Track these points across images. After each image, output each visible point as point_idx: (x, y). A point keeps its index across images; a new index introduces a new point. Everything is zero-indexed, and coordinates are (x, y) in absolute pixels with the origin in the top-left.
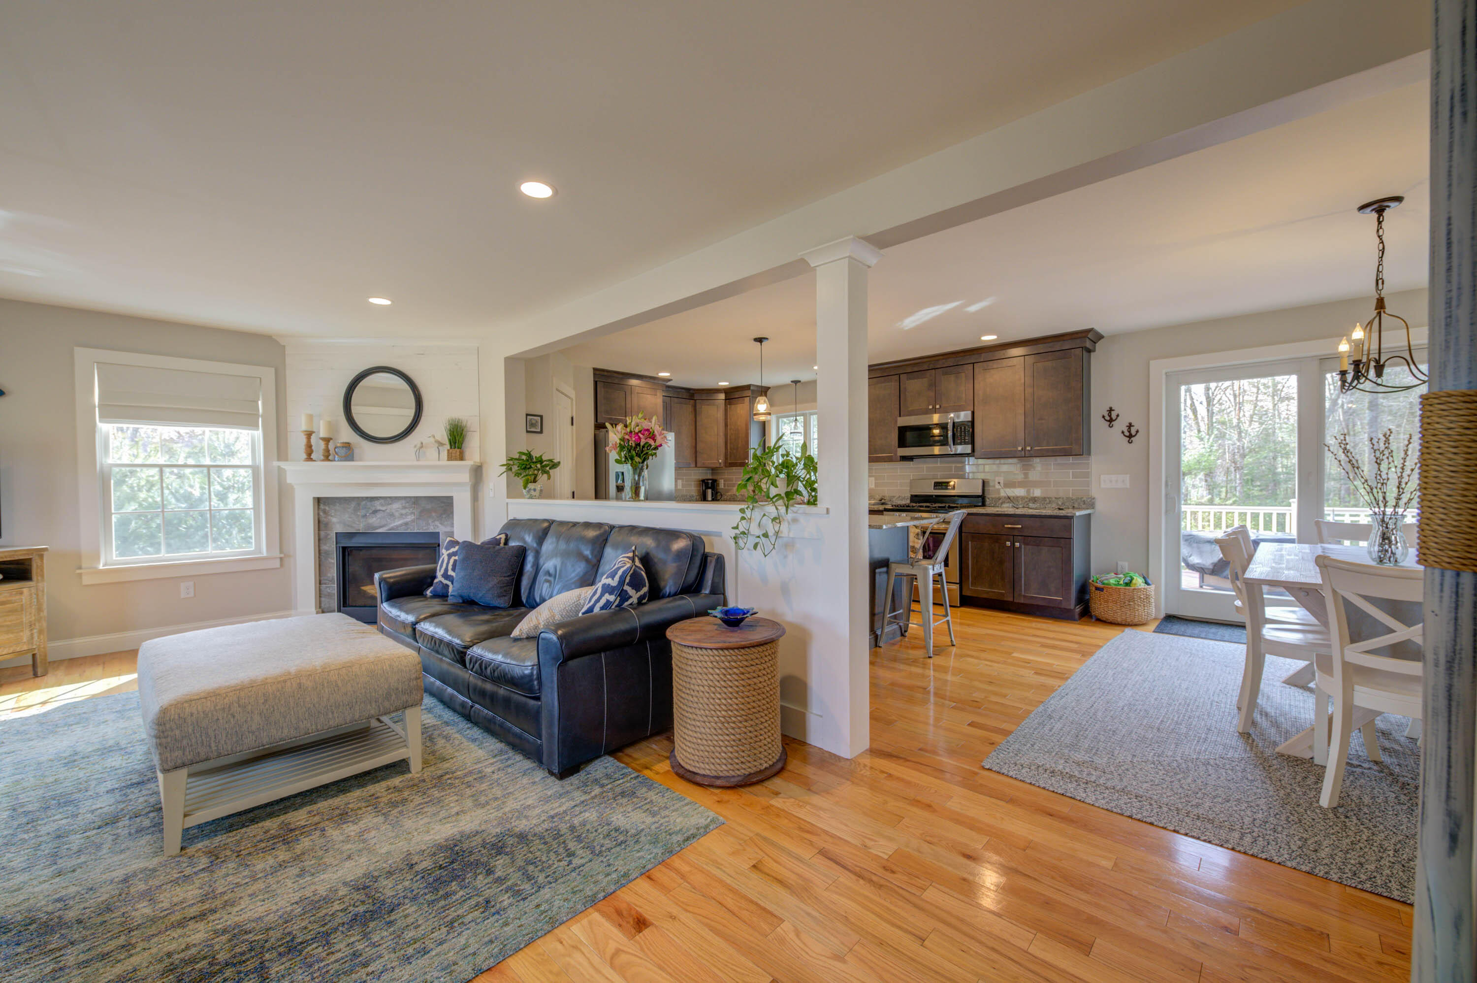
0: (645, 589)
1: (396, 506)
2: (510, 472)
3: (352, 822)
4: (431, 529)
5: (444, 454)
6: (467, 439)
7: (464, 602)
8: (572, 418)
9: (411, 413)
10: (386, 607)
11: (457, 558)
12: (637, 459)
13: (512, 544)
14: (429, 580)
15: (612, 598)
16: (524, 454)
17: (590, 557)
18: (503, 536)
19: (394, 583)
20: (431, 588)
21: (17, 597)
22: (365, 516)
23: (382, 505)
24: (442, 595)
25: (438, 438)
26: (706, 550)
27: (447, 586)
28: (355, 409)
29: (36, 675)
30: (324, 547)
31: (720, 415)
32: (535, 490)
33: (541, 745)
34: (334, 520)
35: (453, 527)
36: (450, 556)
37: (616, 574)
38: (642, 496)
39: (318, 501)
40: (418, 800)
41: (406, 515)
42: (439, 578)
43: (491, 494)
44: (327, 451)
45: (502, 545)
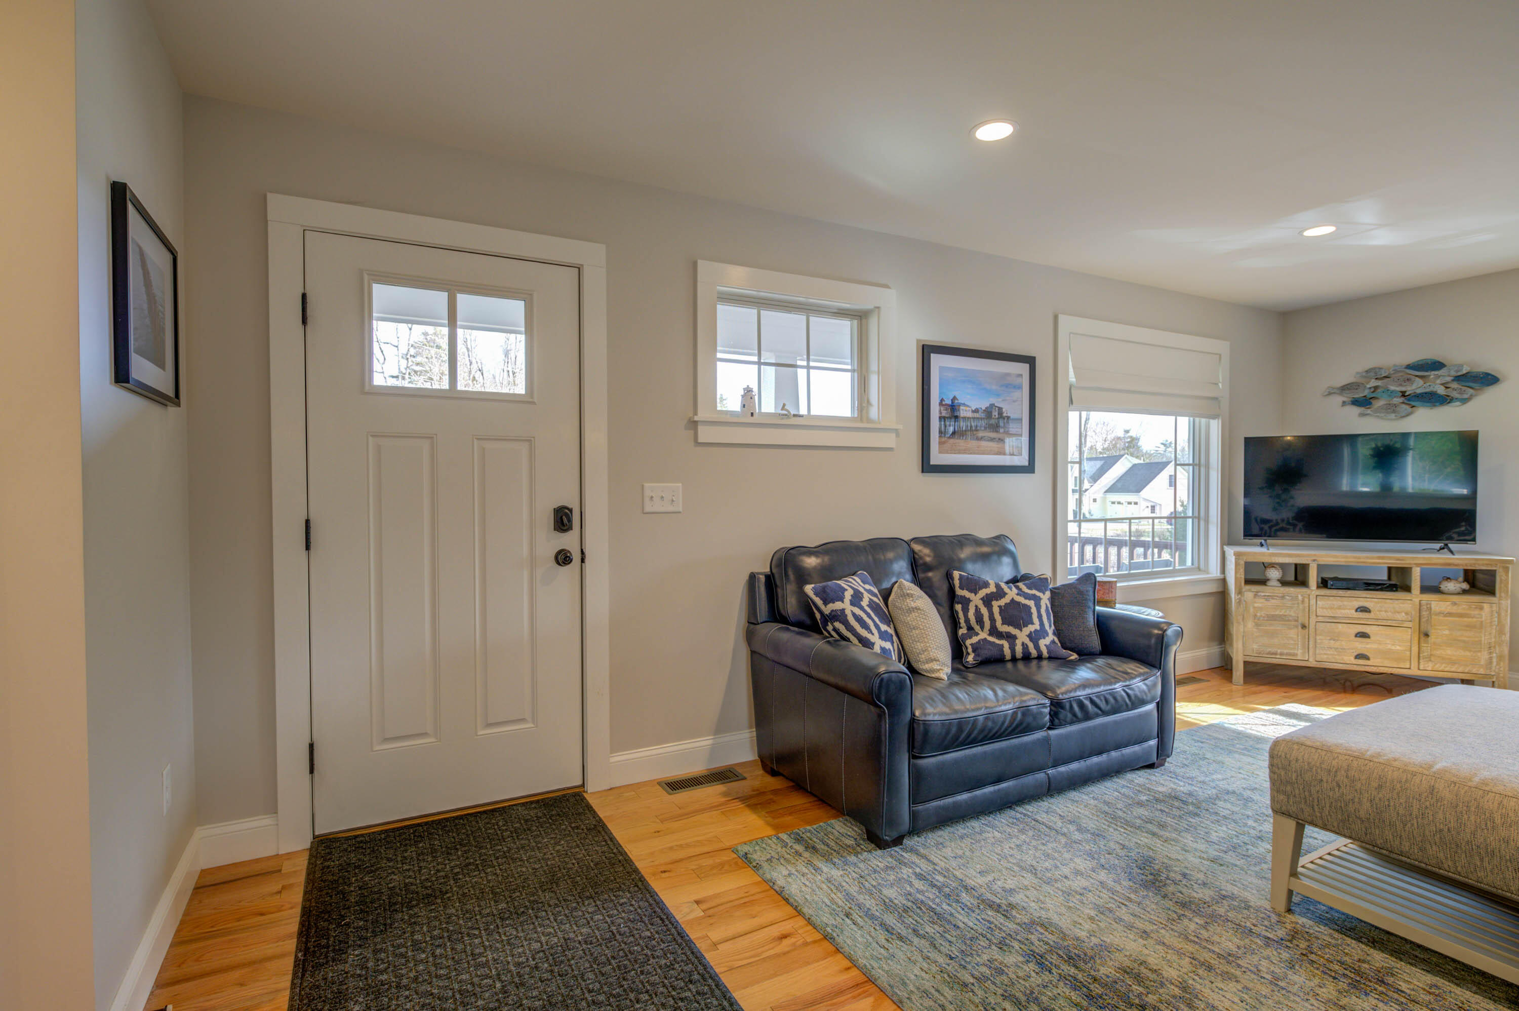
21: (1477, 612)
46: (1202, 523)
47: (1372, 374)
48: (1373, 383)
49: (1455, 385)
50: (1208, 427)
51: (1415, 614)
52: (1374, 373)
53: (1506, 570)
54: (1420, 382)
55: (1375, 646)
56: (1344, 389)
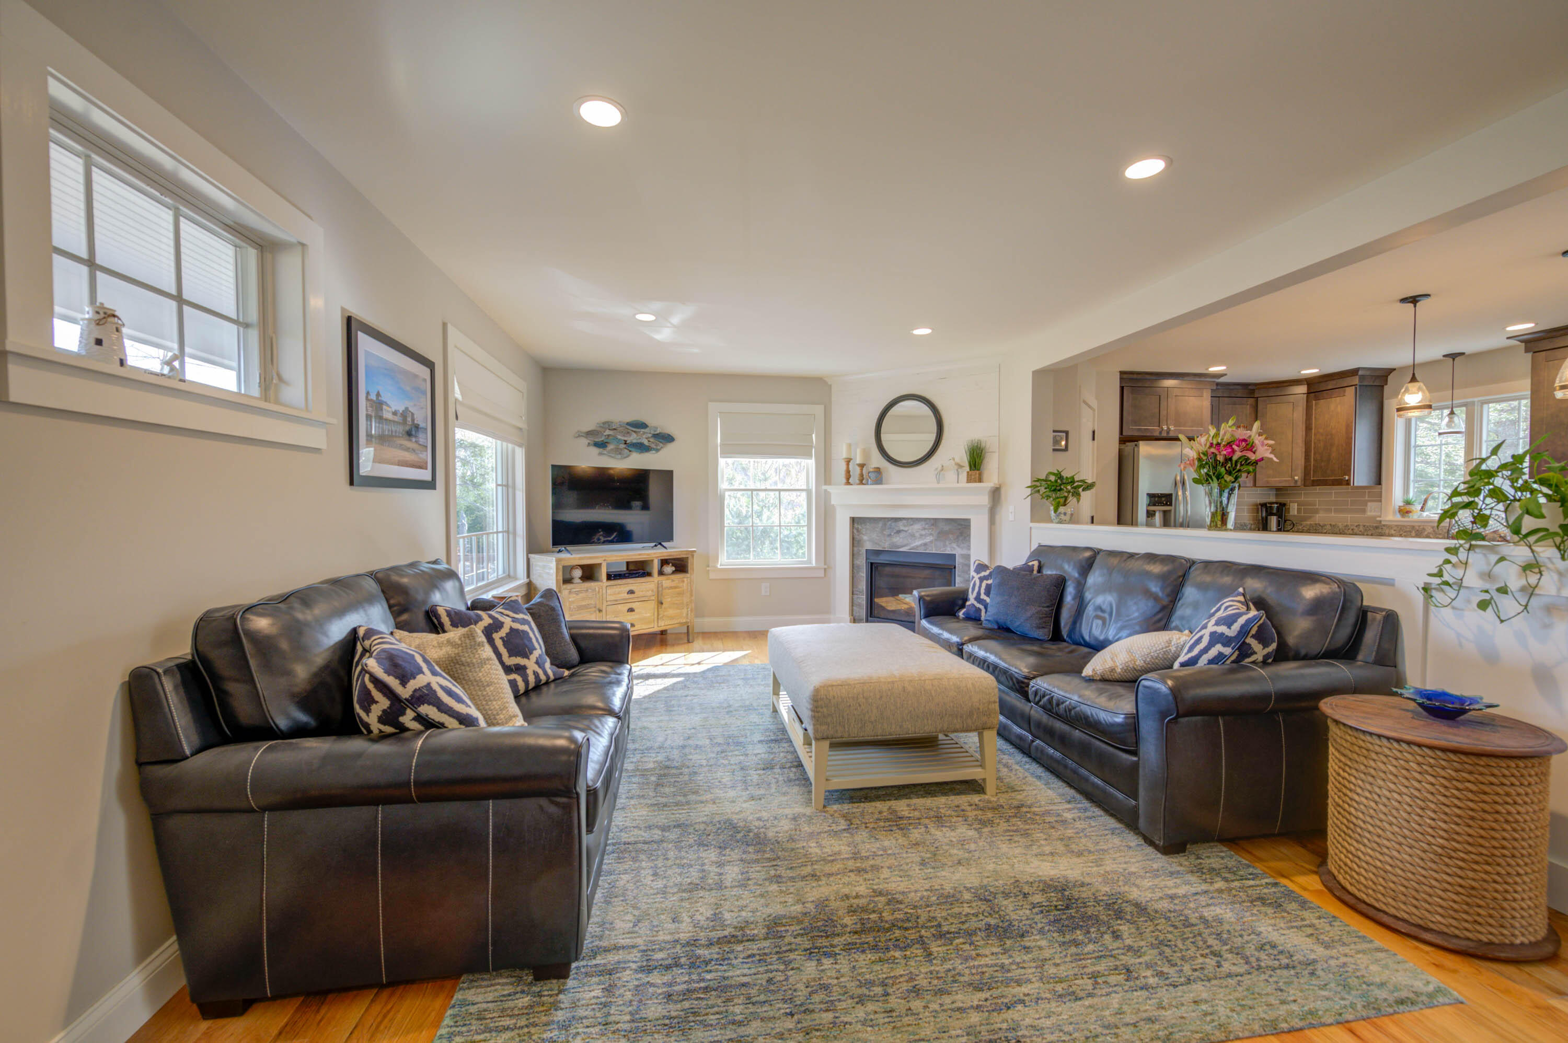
0: (1274, 646)
1: (917, 527)
2: (1037, 495)
3: (949, 827)
4: (948, 551)
5: (964, 476)
6: (985, 462)
7: (999, 628)
8: (1094, 432)
9: (932, 437)
10: (924, 623)
11: (990, 582)
12: (1229, 478)
13: (1047, 572)
14: (960, 602)
15: (1227, 651)
16: (1054, 474)
17: (1160, 594)
18: (1036, 563)
19: (931, 602)
20: (964, 610)
21: (681, 585)
22: (890, 535)
23: (905, 526)
24: (974, 618)
25: (957, 460)
26: (1365, 603)
27: (980, 610)
28: (884, 437)
29: (689, 642)
30: (857, 562)
31: (1299, 415)
32: (1065, 514)
33: (1136, 807)
34: (865, 538)
35: (969, 549)
36: (982, 579)
37: (1235, 621)
38: (1230, 524)
39: (853, 520)
40: (1003, 826)
41: (925, 535)
42: (972, 600)
43: (1011, 517)
44: (862, 475)
45: (1035, 572)
46: (511, 536)
47: (607, 426)
48: (608, 432)
49: (652, 440)
50: (514, 452)
51: (655, 590)
52: (607, 425)
53: (693, 556)
54: (634, 435)
55: (637, 616)
56: (589, 434)
